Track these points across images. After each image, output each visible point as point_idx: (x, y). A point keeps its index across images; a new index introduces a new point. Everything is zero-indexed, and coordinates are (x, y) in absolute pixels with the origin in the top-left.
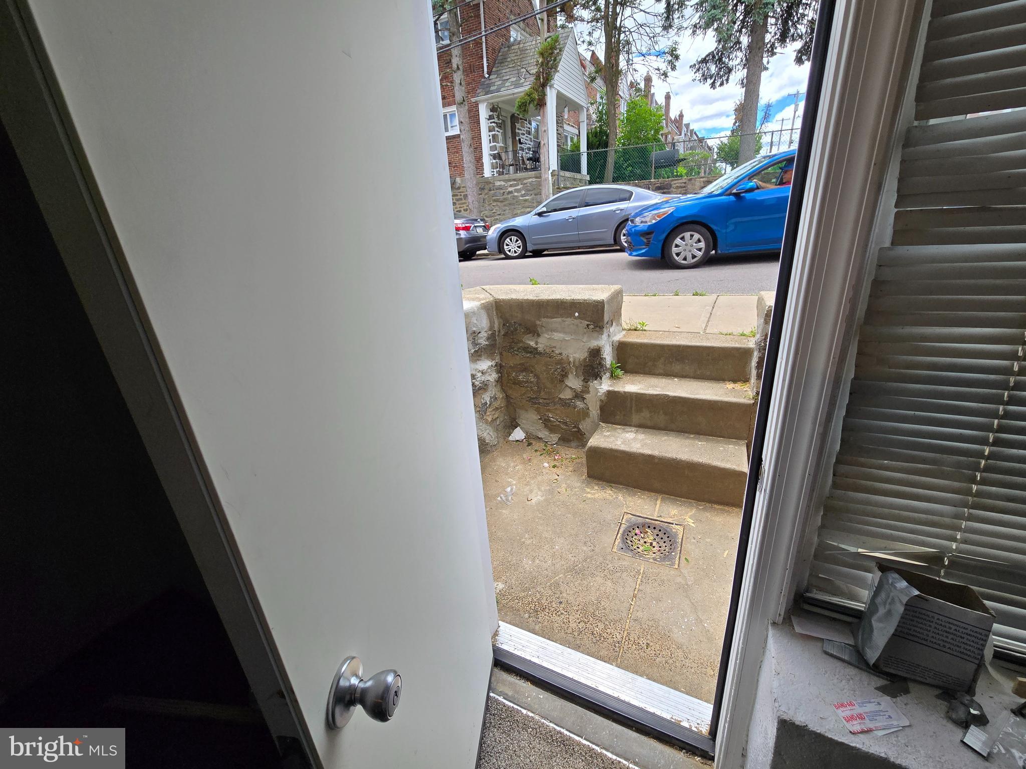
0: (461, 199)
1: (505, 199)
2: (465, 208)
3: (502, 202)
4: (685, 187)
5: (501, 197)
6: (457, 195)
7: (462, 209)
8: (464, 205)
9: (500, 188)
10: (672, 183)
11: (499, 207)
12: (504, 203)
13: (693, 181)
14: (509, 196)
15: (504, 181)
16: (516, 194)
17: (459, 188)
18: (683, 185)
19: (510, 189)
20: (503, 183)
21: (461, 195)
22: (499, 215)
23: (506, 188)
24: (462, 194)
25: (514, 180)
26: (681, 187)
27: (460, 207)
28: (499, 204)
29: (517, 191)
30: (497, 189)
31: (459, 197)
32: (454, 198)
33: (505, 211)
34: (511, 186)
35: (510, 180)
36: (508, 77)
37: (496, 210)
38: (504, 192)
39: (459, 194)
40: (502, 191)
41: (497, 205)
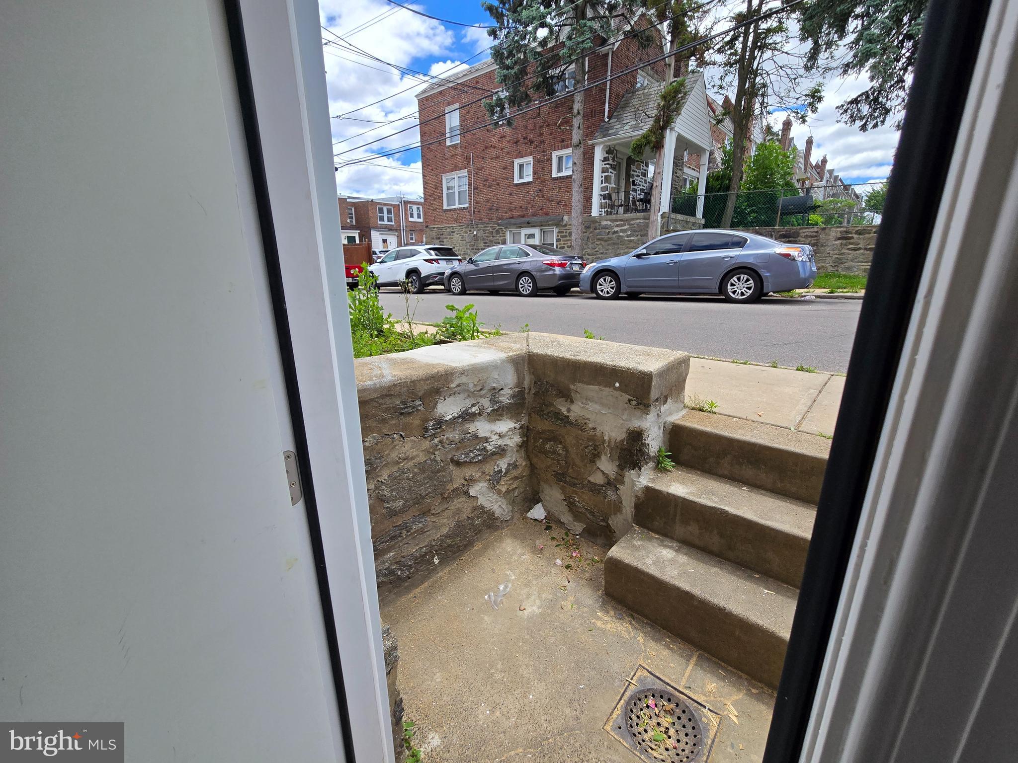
0: (566, 236)
1: (610, 239)
2: (569, 244)
3: (606, 241)
4: (816, 236)
5: (606, 237)
6: (563, 232)
7: (566, 246)
8: (569, 242)
9: (606, 227)
10: (801, 231)
11: (603, 246)
12: (608, 242)
13: (827, 231)
14: (614, 236)
15: (610, 220)
16: (621, 234)
17: (566, 225)
18: (815, 234)
19: (616, 229)
20: (609, 223)
21: (566, 232)
22: (602, 253)
23: (611, 227)
24: (568, 231)
25: (621, 220)
26: (812, 237)
27: (564, 244)
28: (603, 243)
29: (622, 231)
30: (602, 229)
31: (565, 234)
32: (559, 234)
33: (608, 250)
34: (617, 226)
35: (616, 220)
36: (628, 121)
37: (599, 249)
38: (609, 232)
39: (565, 231)
40: (607, 231)
41: (601, 244)
